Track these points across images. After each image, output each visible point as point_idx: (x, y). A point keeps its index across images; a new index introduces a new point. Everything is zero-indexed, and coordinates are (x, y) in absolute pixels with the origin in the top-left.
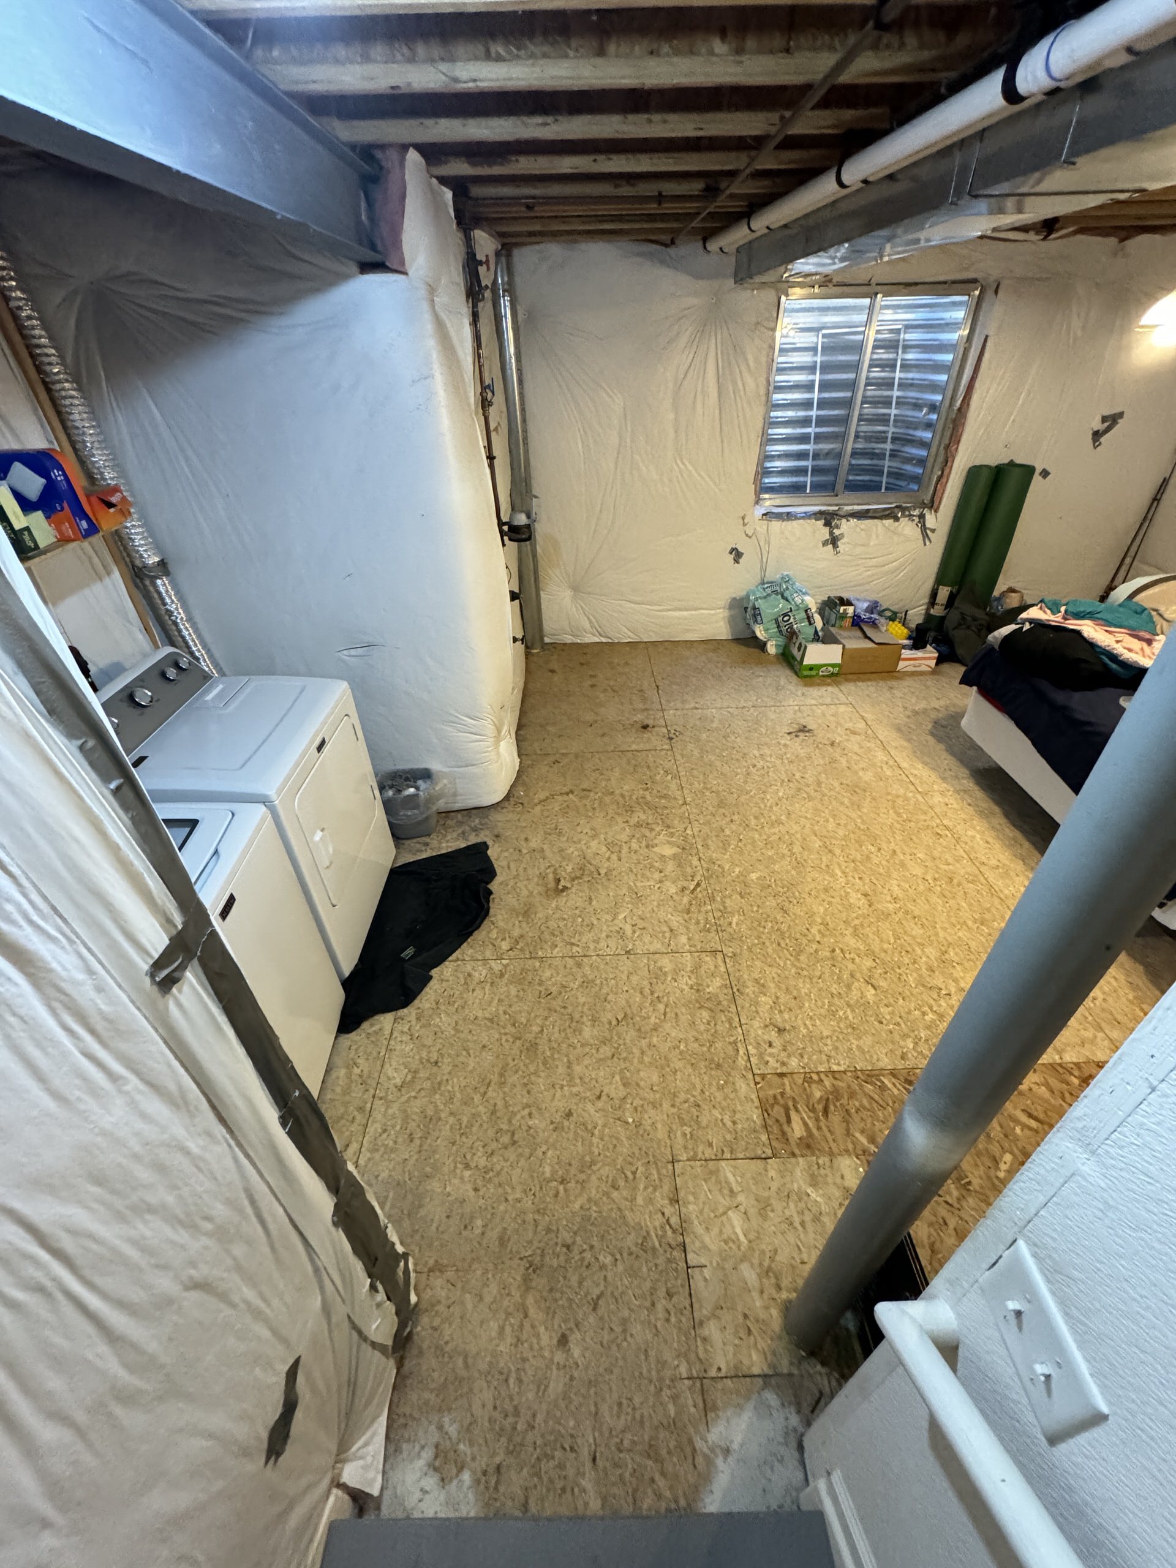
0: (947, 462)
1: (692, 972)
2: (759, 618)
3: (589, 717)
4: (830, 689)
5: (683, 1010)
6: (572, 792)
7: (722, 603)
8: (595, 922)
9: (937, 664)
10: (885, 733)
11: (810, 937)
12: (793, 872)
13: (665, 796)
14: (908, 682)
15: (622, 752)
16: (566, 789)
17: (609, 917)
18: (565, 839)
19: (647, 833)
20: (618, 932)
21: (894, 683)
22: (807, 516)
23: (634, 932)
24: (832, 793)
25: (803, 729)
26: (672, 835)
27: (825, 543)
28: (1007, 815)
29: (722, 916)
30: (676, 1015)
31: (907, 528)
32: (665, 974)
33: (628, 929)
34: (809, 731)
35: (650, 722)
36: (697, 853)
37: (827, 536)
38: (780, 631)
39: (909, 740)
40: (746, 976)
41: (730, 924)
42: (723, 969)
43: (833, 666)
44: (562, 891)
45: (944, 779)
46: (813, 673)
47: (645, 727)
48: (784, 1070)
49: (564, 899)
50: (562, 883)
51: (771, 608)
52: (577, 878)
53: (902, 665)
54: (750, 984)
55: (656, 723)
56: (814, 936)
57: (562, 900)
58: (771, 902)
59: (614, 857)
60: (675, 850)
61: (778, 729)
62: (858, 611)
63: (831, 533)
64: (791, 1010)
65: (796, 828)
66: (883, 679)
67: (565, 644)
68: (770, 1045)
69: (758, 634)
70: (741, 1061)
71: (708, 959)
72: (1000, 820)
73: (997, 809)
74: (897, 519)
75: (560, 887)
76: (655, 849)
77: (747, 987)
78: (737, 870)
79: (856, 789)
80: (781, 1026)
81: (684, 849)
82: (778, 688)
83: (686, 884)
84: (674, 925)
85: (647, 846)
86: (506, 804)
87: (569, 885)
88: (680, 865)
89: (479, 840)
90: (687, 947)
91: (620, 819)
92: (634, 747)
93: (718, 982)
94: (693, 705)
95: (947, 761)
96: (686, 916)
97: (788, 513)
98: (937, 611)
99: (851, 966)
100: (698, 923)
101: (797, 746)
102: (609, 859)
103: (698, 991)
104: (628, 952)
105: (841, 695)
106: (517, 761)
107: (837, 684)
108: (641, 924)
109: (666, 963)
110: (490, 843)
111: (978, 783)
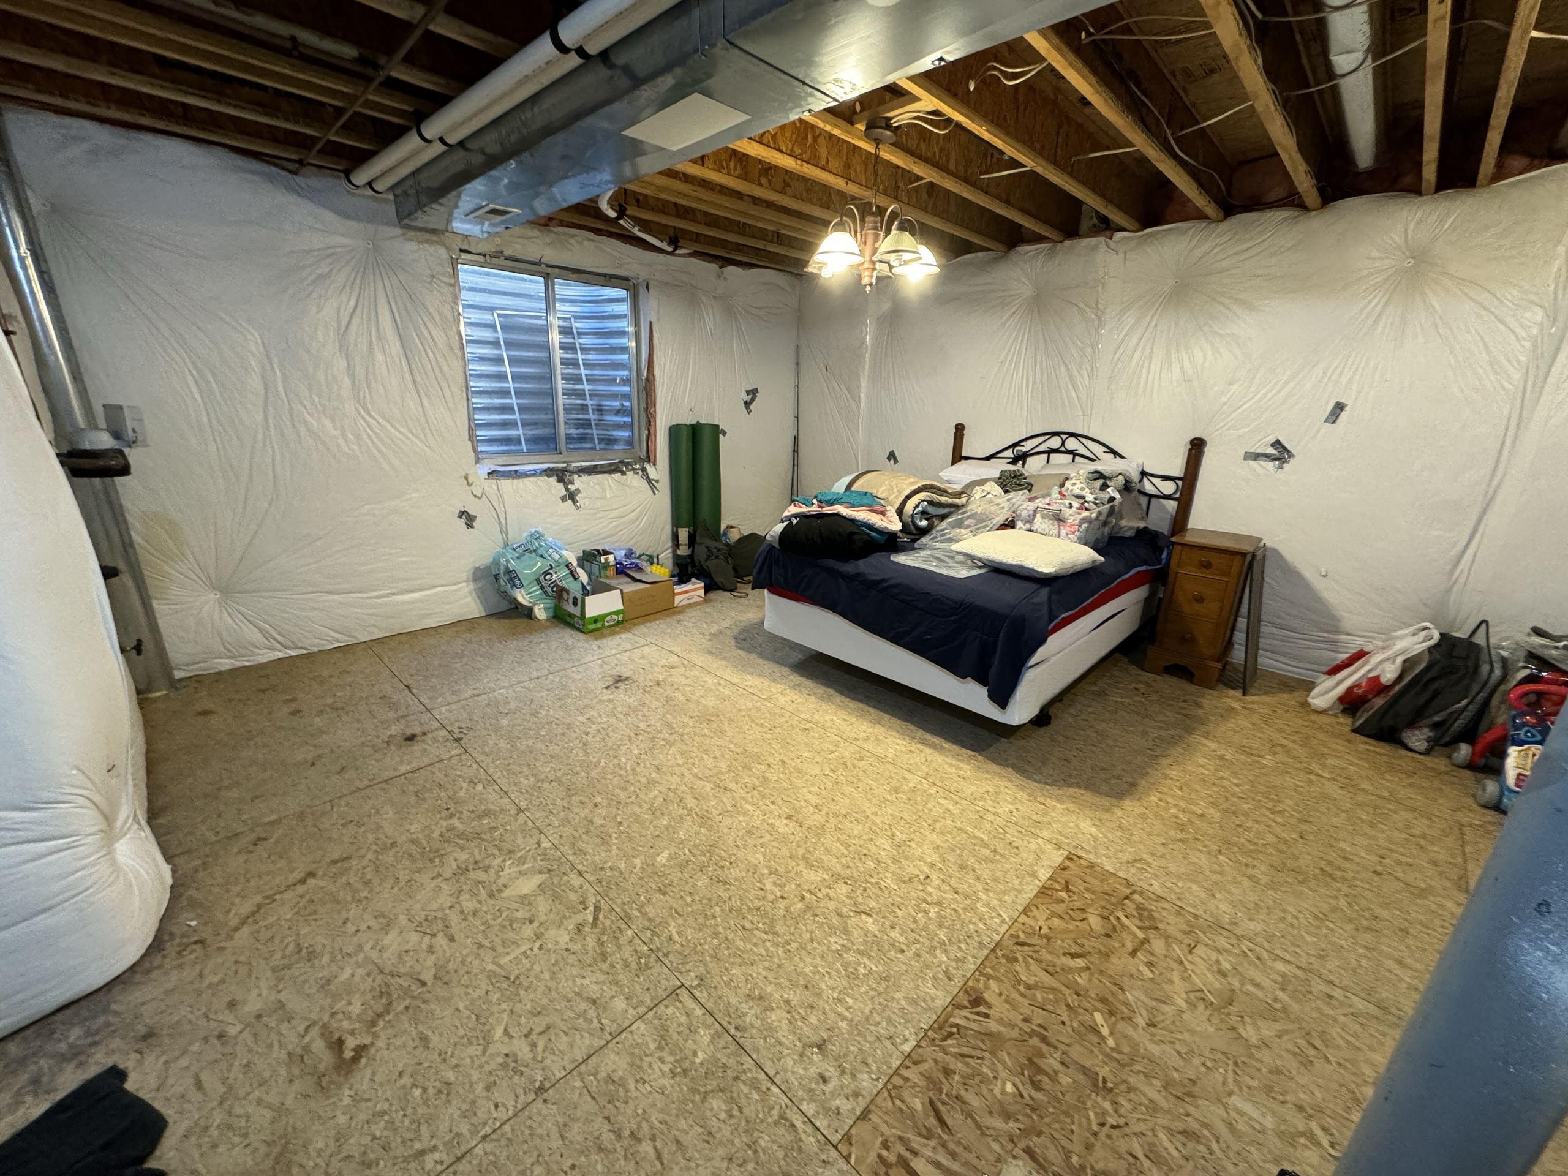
0: (650, 421)
1: (660, 1048)
2: (517, 582)
3: (303, 754)
4: (623, 636)
5: (683, 1125)
6: (312, 874)
7: (464, 576)
8: (451, 1076)
9: (706, 592)
10: (700, 659)
11: (771, 898)
12: (703, 830)
13: (486, 814)
14: (691, 613)
15: (386, 781)
16: (297, 875)
17: (474, 1050)
18: (326, 959)
19: (481, 876)
20: (504, 1066)
21: (680, 617)
22: (535, 474)
23: (534, 1045)
24: (687, 730)
25: (619, 680)
26: (522, 861)
27: (563, 499)
28: (841, 693)
29: (654, 934)
30: (678, 1142)
31: (633, 479)
32: (622, 1083)
33: (522, 1050)
34: (627, 679)
35: (417, 730)
36: (573, 867)
37: (564, 492)
38: (545, 593)
39: (724, 658)
40: (734, 1001)
41: (670, 939)
42: (699, 1012)
43: (617, 613)
44: (355, 1059)
45: (774, 681)
46: (599, 625)
47: (411, 738)
48: (862, 1103)
49: (368, 1072)
50: (351, 1043)
51: (529, 569)
52: (380, 1015)
53: (678, 599)
54: (744, 1007)
55: (426, 728)
56: (772, 893)
57: (362, 1079)
58: (702, 882)
59: (441, 941)
60: (537, 879)
61: (591, 686)
62: (618, 558)
63: (567, 489)
64: (812, 1007)
65: (675, 780)
66: (668, 616)
67: (220, 673)
68: (825, 1080)
69: (521, 599)
70: (810, 1141)
71: (670, 1011)
72: (839, 699)
73: (832, 691)
74: (623, 473)
75: (348, 1054)
76: (507, 893)
77: (745, 1015)
78: (638, 861)
79: (707, 717)
80: (815, 1039)
81: (549, 870)
82: (569, 649)
83: (579, 918)
84: (594, 990)
85: (491, 895)
86: (157, 960)
87: (367, 1040)
88: (556, 897)
89: (92, 1071)
90: (631, 1011)
91: (424, 878)
92: (404, 769)
93: (704, 1036)
94: (470, 692)
95: (768, 666)
96: (605, 966)
97: (516, 471)
98: (684, 551)
99: (832, 905)
100: (627, 965)
101: (623, 697)
102: (431, 950)
103: (685, 1072)
104: (541, 1089)
105: (637, 639)
106: (166, 870)
107: (627, 630)
108: (539, 1024)
109: (614, 1062)
110: (127, 1063)
111: (802, 675)
